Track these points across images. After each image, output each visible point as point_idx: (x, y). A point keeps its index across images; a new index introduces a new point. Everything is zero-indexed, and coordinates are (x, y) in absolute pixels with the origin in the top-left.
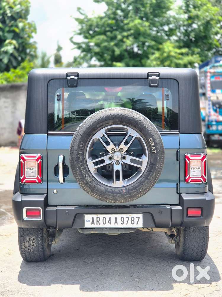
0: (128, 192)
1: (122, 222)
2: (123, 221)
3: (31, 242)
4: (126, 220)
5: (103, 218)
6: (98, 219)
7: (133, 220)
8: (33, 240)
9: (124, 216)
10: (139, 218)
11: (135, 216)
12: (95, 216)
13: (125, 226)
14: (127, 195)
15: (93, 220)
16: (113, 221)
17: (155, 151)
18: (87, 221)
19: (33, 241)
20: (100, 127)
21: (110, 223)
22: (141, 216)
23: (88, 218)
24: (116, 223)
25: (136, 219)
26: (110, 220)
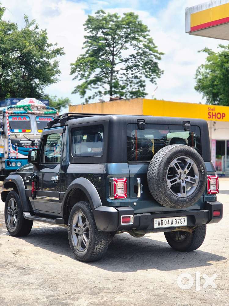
0: (190, 200)
1: (176, 223)
2: (176, 222)
3: (102, 245)
4: (178, 221)
5: (165, 220)
6: (162, 221)
7: (182, 221)
8: (104, 243)
9: (177, 218)
10: (185, 219)
11: (182, 218)
12: (160, 219)
13: (177, 225)
14: (189, 202)
15: (159, 223)
16: (170, 222)
17: (204, 173)
18: (155, 223)
19: (104, 244)
20: (175, 157)
21: (169, 224)
22: (186, 218)
23: (156, 221)
24: (172, 223)
25: (183, 220)
26: (168, 222)
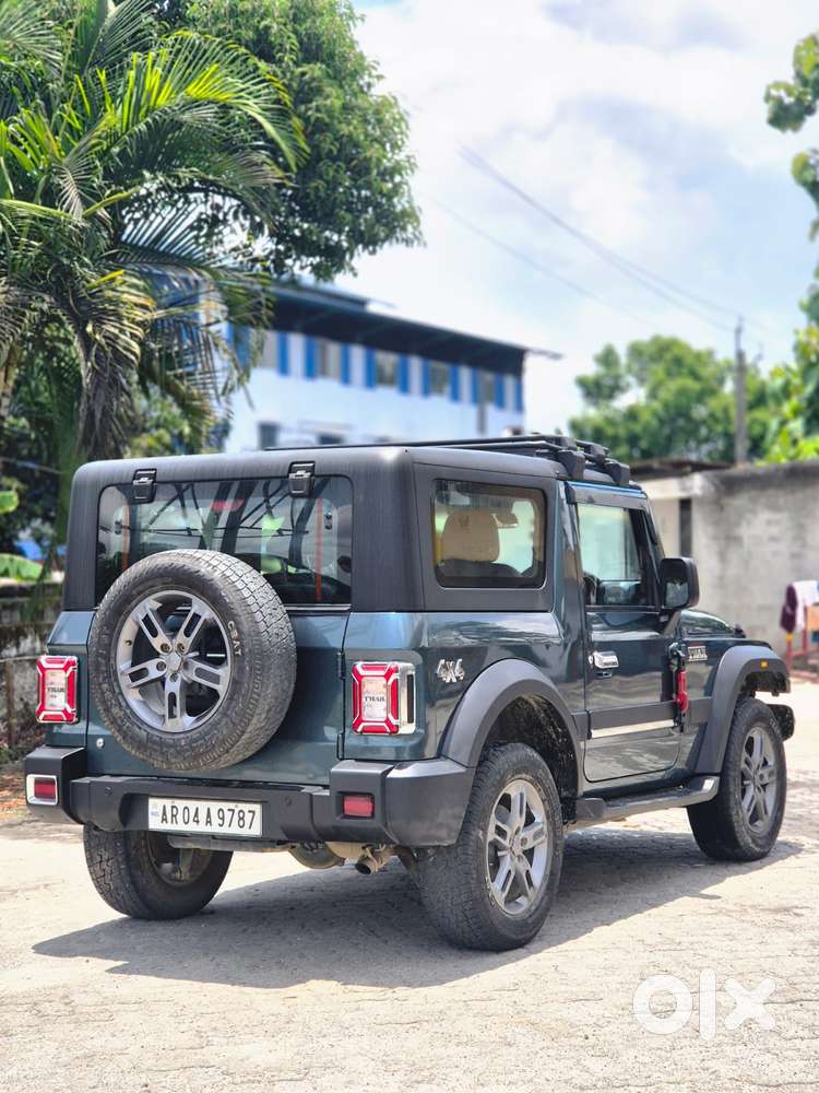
0: (190, 745)
1: (221, 822)
2: (223, 819)
3: (104, 866)
4: (228, 815)
5: (186, 808)
6: (175, 810)
7: (242, 819)
8: (108, 861)
9: (226, 806)
10: (253, 812)
11: (246, 807)
12: (168, 803)
13: (225, 830)
14: (187, 750)
15: (164, 813)
16: (202, 816)
18: (153, 814)
19: (109, 864)
21: (198, 822)
22: (257, 808)
23: (155, 806)
24: (209, 822)
25: (248, 817)
26: (196, 815)
